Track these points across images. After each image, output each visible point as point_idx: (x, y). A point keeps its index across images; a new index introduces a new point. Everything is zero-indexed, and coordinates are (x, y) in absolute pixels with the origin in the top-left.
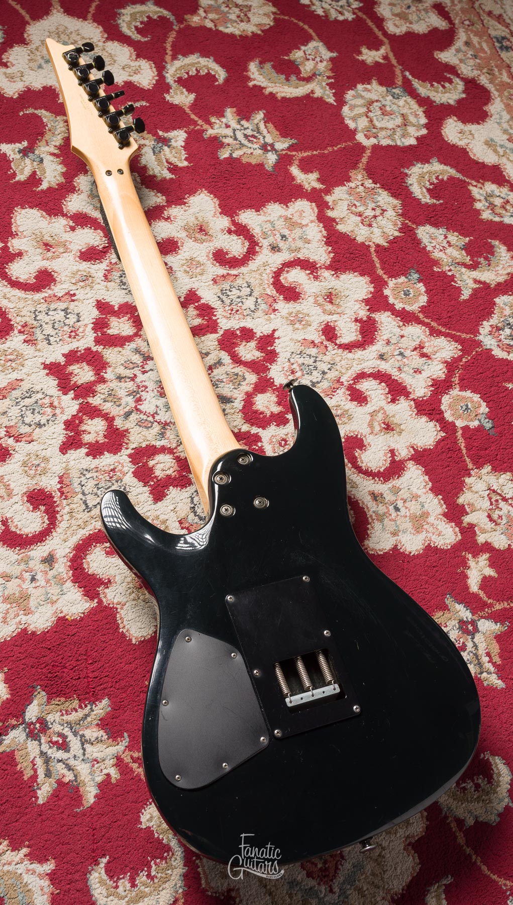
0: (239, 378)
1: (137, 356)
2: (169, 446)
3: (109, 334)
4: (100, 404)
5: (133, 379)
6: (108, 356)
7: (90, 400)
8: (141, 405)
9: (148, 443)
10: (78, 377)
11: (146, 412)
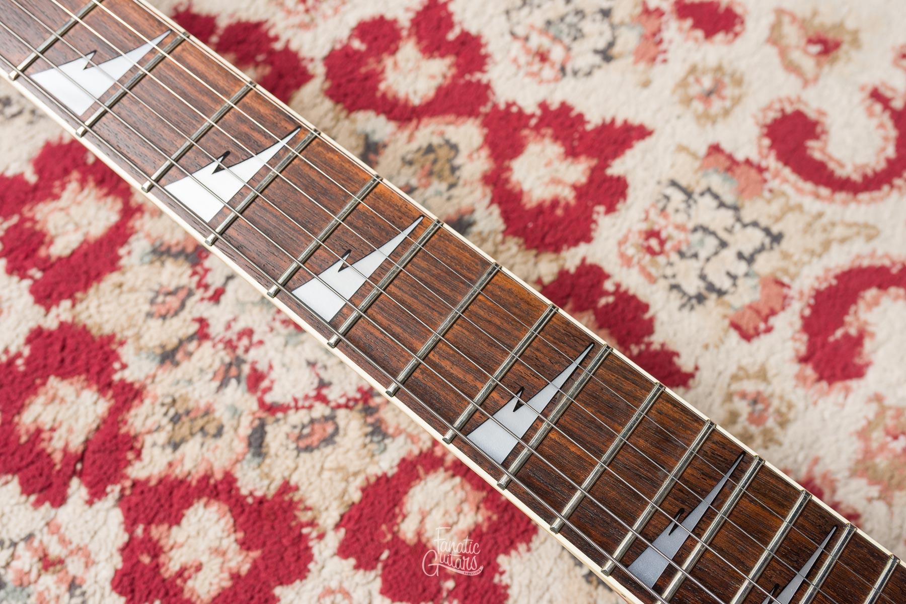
0: (443, 153)
1: (170, 265)
2: (416, 452)
3: (60, 259)
4: (170, 465)
5: (202, 334)
6: (97, 319)
7: (137, 471)
8: (269, 389)
9: (359, 481)
10: (62, 432)
11: (296, 400)
